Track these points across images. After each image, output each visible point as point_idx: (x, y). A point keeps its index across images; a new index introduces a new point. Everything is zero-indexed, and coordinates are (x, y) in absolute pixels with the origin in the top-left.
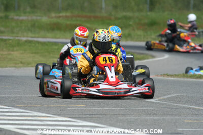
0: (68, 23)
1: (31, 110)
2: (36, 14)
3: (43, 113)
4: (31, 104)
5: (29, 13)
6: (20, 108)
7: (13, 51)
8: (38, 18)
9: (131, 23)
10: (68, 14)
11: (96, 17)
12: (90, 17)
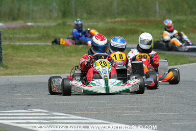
0: (123, 27)
1: (88, 117)
2: (92, 20)
3: (99, 119)
4: (88, 110)
5: (86, 19)
6: (77, 115)
7: (70, 57)
8: (95, 23)
9: (184, 26)
10: (124, 19)
11: (150, 22)
12: (144, 22)
